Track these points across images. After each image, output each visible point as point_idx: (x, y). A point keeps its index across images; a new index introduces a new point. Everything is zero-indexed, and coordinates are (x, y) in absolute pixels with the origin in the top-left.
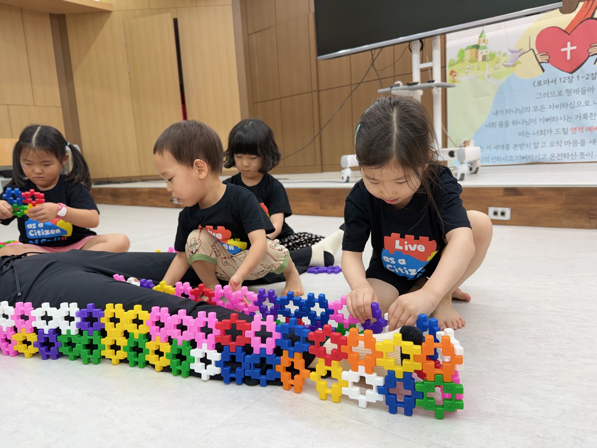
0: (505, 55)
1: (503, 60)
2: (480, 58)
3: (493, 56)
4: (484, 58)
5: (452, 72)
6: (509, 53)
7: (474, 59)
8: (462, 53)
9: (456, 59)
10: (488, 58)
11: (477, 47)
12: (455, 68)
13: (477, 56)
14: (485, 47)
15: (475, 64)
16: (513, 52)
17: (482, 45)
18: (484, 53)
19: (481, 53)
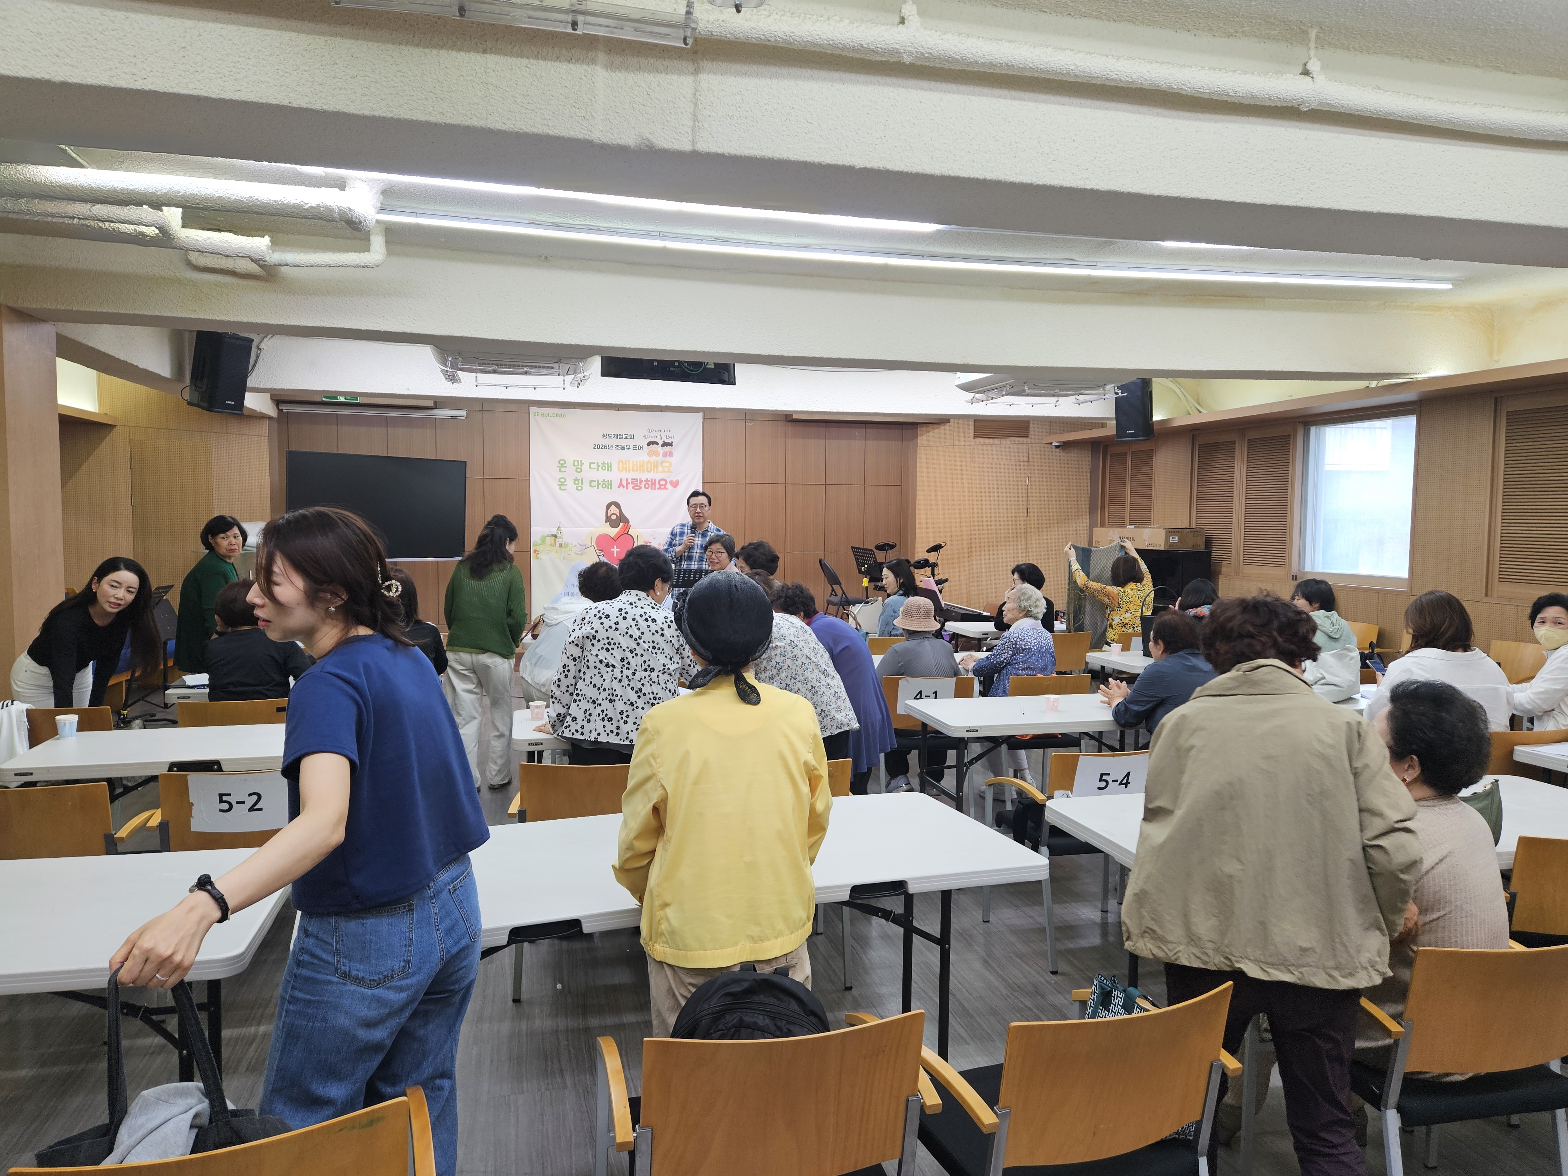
0: (575, 546)
2: (558, 545)
3: (567, 545)
4: (561, 546)
5: (535, 551)
6: (578, 545)
7: (553, 545)
8: (544, 539)
9: (539, 542)
10: (564, 546)
11: (556, 536)
12: (538, 548)
13: (555, 543)
14: (561, 538)
15: (554, 547)
17: (558, 535)
18: (561, 542)
19: (559, 541)
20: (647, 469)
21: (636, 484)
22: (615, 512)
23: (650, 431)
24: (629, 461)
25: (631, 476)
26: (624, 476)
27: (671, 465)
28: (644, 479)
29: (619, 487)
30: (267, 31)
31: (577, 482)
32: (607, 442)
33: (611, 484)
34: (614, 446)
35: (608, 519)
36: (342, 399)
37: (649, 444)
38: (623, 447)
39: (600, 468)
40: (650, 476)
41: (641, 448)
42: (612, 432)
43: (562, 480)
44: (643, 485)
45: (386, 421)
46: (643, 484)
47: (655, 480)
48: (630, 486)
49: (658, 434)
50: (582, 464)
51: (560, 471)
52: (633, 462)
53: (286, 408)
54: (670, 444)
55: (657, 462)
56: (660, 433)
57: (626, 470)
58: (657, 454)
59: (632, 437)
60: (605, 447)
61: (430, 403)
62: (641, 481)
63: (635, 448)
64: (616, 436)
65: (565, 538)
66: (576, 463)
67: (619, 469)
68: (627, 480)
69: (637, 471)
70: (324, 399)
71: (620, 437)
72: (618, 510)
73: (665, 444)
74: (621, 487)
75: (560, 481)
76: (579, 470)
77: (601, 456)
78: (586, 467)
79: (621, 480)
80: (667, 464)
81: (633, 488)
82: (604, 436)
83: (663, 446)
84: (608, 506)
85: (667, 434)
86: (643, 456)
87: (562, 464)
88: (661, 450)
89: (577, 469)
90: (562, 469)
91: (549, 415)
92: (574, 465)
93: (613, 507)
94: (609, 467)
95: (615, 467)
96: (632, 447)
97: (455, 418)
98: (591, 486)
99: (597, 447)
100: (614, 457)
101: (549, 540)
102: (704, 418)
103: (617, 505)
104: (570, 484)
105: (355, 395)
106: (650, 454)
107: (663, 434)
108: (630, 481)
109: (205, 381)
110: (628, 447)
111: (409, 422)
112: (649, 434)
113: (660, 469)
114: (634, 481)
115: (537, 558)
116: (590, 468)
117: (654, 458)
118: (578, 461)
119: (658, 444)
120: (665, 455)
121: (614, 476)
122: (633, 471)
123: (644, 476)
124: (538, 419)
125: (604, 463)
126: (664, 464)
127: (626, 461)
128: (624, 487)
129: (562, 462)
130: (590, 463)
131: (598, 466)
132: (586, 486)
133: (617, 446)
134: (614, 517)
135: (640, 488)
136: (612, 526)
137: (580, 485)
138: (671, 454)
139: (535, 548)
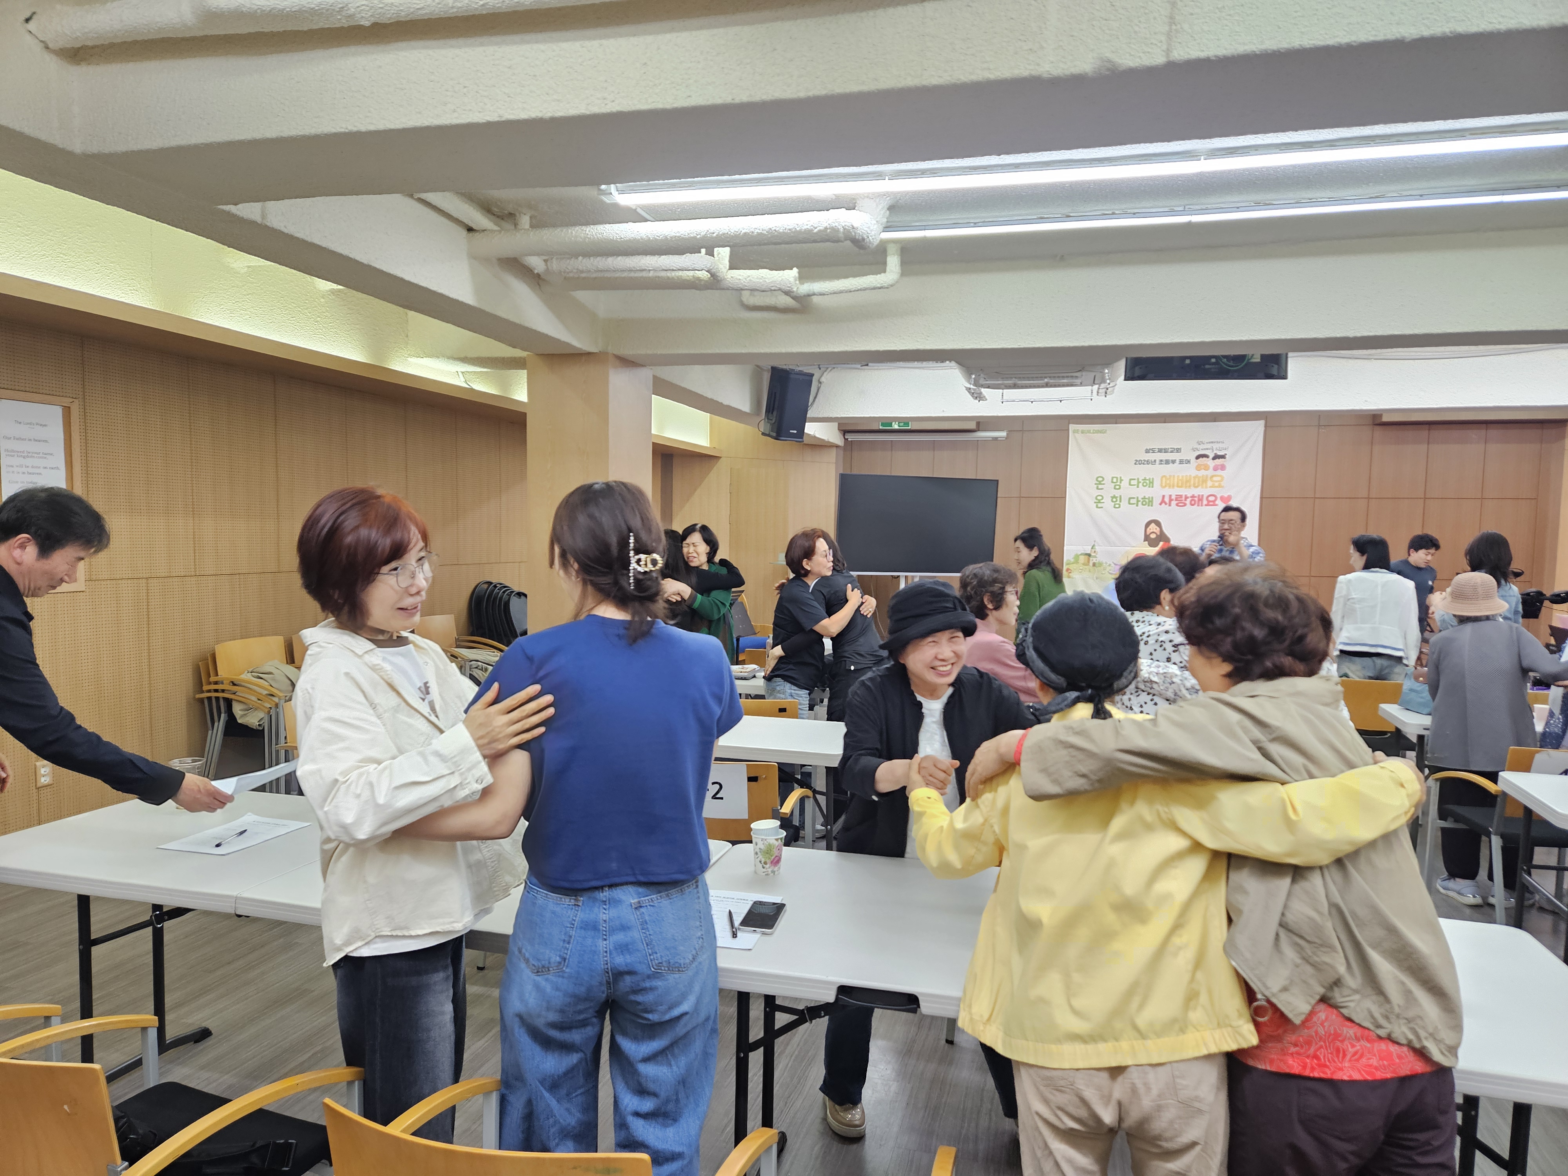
0: (1110, 565)
1: (1108, 569)
2: (1091, 564)
3: (1100, 564)
4: (1094, 565)
5: (1068, 570)
6: (1113, 565)
7: (1086, 564)
8: (1077, 557)
9: (1072, 560)
10: (1097, 565)
11: (1089, 555)
12: (1071, 567)
13: (1088, 562)
14: (1095, 557)
15: (1086, 567)
16: (1115, 564)
17: (1093, 554)
18: (1094, 561)
19: (1093, 560)
20: (1194, 484)
21: (1180, 501)
22: (1155, 531)
23: (1199, 443)
24: (1174, 476)
25: (1175, 492)
26: (1167, 492)
27: (1222, 480)
28: (1189, 495)
29: (1161, 504)
30: (715, 31)
31: (1114, 500)
32: (1151, 457)
33: (1152, 501)
34: (1158, 462)
35: (1147, 538)
36: (896, 426)
37: (1198, 457)
38: (1167, 462)
39: (1140, 485)
40: (1197, 492)
41: (1188, 462)
42: (1157, 446)
43: (1099, 498)
44: (1188, 502)
45: (934, 445)
46: (1189, 500)
47: (1203, 495)
48: (1174, 503)
49: (1209, 446)
50: (1121, 480)
51: (1098, 488)
52: (1178, 476)
53: (851, 437)
54: (1223, 457)
55: (1207, 476)
56: (1211, 445)
57: (1170, 487)
58: (1206, 468)
59: (1178, 450)
60: (1148, 462)
61: (972, 425)
62: (1186, 498)
63: (1181, 462)
64: (1160, 451)
65: (1099, 558)
66: (1115, 480)
67: (1161, 486)
68: (1170, 496)
69: (1181, 487)
70: (881, 428)
71: (1166, 451)
72: (1158, 529)
73: (1216, 457)
74: (1163, 504)
75: (1096, 499)
76: (1117, 487)
77: (1143, 472)
78: (1125, 483)
79: (1164, 496)
80: (1218, 479)
81: (1177, 505)
82: (1147, 451)
83: (1214, 459)
84: (1148, 525)
85: (1221, 445)
86: (1190, 471)
87: (1099, 482)
88: (1211, 463)
89: (1115, 486)
90: (1100, 487)
91: (1089, 432)
92: (1112, 482)
93: (1153, 525)
94: (1151, 483)
95: (1157, 483)
96: (1178, 462)
97: (995, 439)
98: (1129, 503)
99: (1138, 462)
100: (1156, 472)
101: (1082, 559)
102: (1266, 426)
103: (1158, 523)
104: (1108, 503)
105: (905, 421)
106: (1198, 468)
107: (1215, 446)
108: (1173, 497)
109: (775, 413)
110: (1174, 462)
111: (954, 445)
112: (1198, 447)
113: (1209, 483)
114: (1179, 497)
115: (1069, 577)
116: (1130, 485)
117: (1203, 473)
118: (1117, 478)
119: (1206, 456)
120: (1215, 469)
121: (1156, 492)
122: (1178, 486)
123: (1189, 492)
124: (1077, 436)
125: (1145, 479)
126: (1215, 479)
127: (1170, 476)
128: (1166, 504)
129: (1100, 479)
130: (1131, 480)
131: (1139, 482)
132: (1124, 503)
133: (1161, 461)
134: (1153, 536)
135: (1185, 505)
136: (1151, 545)
137: (1118, 502)
138: (1223, 468)
139: (1068, 567)
